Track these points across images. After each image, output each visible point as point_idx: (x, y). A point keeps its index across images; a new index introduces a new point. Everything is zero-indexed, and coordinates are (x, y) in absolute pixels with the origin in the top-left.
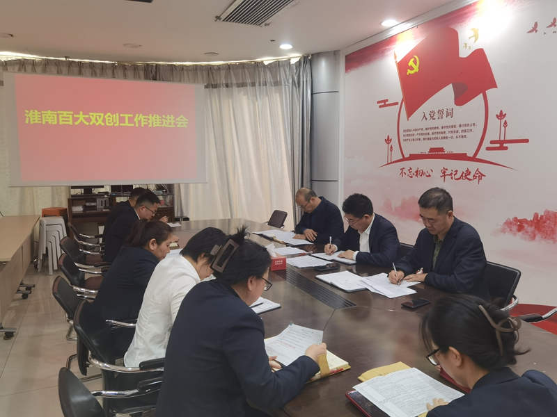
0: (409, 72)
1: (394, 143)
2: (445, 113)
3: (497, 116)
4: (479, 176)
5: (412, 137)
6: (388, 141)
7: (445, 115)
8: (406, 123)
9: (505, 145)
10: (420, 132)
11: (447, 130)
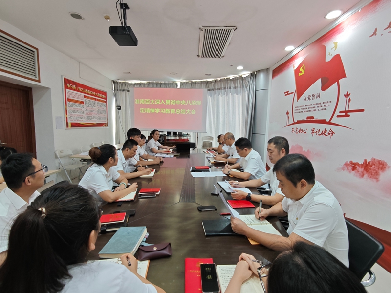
0: (300, 74)
1: (290, 114)
3: (345, 95)
4: (332, 133)
5: (299, 111)
6: (288, 113)
7: (315, 97)
8: (296, 104)
9: (348, 114)
10: (303, 108)
11: (316, 106)
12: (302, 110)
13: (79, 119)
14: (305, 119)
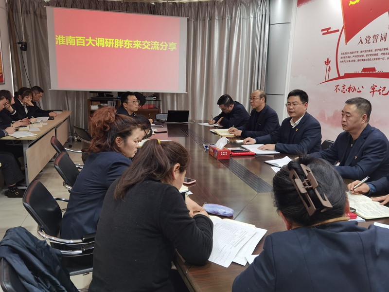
0: (351, 3)
1: (333, 64)
2: (379, 37)
5: (348, 59)
6: (327, 62)
8: (344, 47)
10: (356, 54)
11: (379, 52)
12: (354, 58)
14: (359, 70)
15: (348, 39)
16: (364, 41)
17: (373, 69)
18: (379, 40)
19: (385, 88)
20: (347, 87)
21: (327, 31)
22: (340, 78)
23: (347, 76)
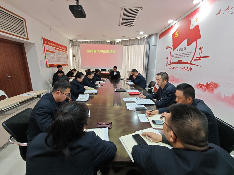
0: (175, 37)
1: (169, 59)
3: (199, 48)
4: (191, 69)
8: (172, 53)
9: (200, 59)
10: (176, 55)
11: (183, 54)
12: (175, 57)
13: (53, 62)
14: (177, 61)
15: (174, 50)
16: (179, 50)
17: (181, 61)
18: (183, 50)
19: (184, 68)
20: (173, 67)
21: (168, 48)
22: (171, 64)
23: (173, 63)
